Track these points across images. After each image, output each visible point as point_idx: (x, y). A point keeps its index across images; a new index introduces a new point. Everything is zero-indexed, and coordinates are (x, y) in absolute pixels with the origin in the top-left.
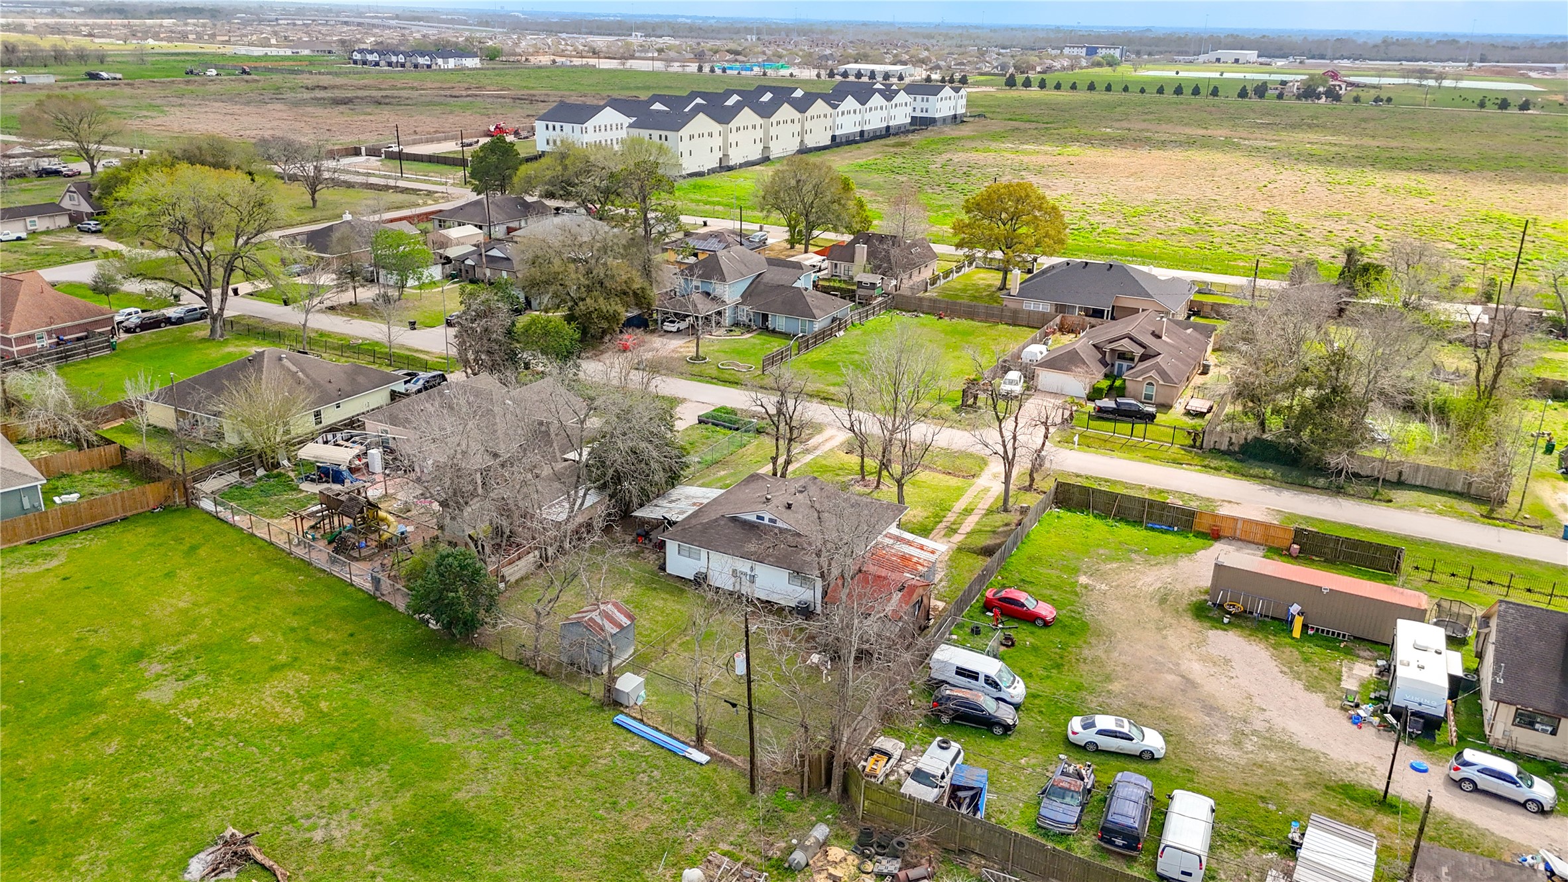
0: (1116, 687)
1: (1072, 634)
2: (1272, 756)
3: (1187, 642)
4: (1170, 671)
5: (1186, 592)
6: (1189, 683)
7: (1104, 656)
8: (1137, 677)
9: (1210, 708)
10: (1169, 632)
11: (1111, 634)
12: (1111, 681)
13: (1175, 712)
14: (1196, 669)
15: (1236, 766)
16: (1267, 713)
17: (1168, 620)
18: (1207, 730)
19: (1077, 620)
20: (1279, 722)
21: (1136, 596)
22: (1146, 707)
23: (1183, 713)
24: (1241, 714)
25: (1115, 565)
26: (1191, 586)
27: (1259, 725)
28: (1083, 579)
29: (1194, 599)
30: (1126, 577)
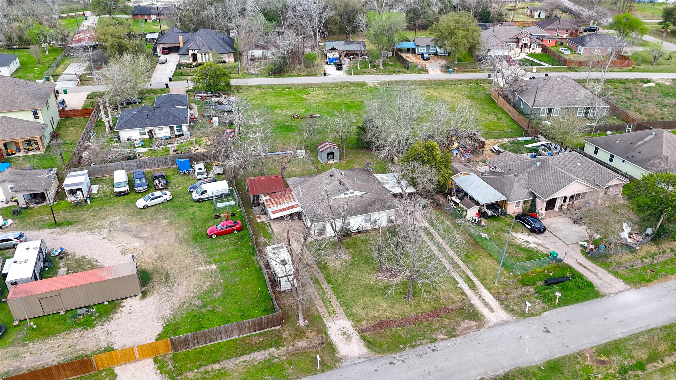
0: (165, 222)
1: (197, 235)
2: (98, 224)
3: (144, 255)
4: (147, 238)
5: (157, 287)
6: (137, 236)
7: (178, 231)
8: (159, 229)
9: (126, 230)
10: (156, 256)
11: (181, 243)
12: (168, 222)
13: (139, 223)
14: (137, 244)
15: (111, 215)
16: (102, 237)
17: (159, 264)
18: (125, 221)
19: (200, 242)
20: (97, 236)
21: (182, 272)
22: (150, 219)
23: (136, 224)
24: (112, 233)
25: (205, 287)
26: (156, 293)
27: (104, 231)
28: (213, 267)
29: (151, 284)
30: (194, 280)
